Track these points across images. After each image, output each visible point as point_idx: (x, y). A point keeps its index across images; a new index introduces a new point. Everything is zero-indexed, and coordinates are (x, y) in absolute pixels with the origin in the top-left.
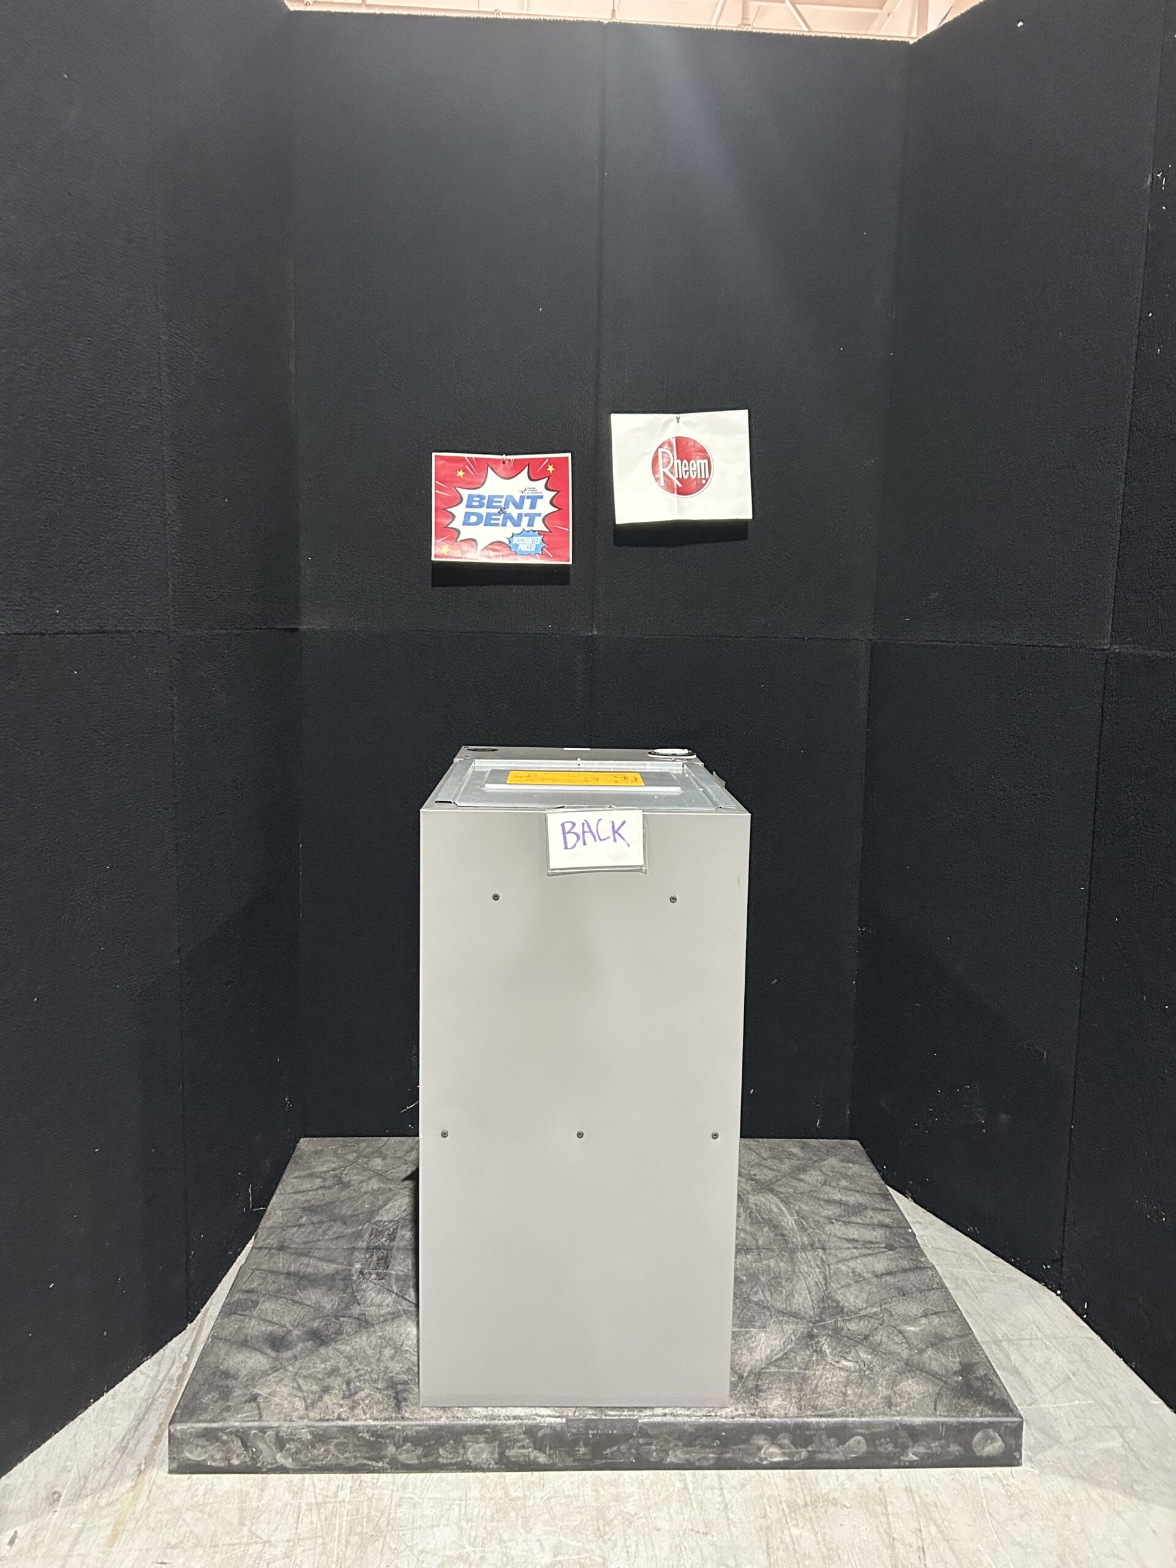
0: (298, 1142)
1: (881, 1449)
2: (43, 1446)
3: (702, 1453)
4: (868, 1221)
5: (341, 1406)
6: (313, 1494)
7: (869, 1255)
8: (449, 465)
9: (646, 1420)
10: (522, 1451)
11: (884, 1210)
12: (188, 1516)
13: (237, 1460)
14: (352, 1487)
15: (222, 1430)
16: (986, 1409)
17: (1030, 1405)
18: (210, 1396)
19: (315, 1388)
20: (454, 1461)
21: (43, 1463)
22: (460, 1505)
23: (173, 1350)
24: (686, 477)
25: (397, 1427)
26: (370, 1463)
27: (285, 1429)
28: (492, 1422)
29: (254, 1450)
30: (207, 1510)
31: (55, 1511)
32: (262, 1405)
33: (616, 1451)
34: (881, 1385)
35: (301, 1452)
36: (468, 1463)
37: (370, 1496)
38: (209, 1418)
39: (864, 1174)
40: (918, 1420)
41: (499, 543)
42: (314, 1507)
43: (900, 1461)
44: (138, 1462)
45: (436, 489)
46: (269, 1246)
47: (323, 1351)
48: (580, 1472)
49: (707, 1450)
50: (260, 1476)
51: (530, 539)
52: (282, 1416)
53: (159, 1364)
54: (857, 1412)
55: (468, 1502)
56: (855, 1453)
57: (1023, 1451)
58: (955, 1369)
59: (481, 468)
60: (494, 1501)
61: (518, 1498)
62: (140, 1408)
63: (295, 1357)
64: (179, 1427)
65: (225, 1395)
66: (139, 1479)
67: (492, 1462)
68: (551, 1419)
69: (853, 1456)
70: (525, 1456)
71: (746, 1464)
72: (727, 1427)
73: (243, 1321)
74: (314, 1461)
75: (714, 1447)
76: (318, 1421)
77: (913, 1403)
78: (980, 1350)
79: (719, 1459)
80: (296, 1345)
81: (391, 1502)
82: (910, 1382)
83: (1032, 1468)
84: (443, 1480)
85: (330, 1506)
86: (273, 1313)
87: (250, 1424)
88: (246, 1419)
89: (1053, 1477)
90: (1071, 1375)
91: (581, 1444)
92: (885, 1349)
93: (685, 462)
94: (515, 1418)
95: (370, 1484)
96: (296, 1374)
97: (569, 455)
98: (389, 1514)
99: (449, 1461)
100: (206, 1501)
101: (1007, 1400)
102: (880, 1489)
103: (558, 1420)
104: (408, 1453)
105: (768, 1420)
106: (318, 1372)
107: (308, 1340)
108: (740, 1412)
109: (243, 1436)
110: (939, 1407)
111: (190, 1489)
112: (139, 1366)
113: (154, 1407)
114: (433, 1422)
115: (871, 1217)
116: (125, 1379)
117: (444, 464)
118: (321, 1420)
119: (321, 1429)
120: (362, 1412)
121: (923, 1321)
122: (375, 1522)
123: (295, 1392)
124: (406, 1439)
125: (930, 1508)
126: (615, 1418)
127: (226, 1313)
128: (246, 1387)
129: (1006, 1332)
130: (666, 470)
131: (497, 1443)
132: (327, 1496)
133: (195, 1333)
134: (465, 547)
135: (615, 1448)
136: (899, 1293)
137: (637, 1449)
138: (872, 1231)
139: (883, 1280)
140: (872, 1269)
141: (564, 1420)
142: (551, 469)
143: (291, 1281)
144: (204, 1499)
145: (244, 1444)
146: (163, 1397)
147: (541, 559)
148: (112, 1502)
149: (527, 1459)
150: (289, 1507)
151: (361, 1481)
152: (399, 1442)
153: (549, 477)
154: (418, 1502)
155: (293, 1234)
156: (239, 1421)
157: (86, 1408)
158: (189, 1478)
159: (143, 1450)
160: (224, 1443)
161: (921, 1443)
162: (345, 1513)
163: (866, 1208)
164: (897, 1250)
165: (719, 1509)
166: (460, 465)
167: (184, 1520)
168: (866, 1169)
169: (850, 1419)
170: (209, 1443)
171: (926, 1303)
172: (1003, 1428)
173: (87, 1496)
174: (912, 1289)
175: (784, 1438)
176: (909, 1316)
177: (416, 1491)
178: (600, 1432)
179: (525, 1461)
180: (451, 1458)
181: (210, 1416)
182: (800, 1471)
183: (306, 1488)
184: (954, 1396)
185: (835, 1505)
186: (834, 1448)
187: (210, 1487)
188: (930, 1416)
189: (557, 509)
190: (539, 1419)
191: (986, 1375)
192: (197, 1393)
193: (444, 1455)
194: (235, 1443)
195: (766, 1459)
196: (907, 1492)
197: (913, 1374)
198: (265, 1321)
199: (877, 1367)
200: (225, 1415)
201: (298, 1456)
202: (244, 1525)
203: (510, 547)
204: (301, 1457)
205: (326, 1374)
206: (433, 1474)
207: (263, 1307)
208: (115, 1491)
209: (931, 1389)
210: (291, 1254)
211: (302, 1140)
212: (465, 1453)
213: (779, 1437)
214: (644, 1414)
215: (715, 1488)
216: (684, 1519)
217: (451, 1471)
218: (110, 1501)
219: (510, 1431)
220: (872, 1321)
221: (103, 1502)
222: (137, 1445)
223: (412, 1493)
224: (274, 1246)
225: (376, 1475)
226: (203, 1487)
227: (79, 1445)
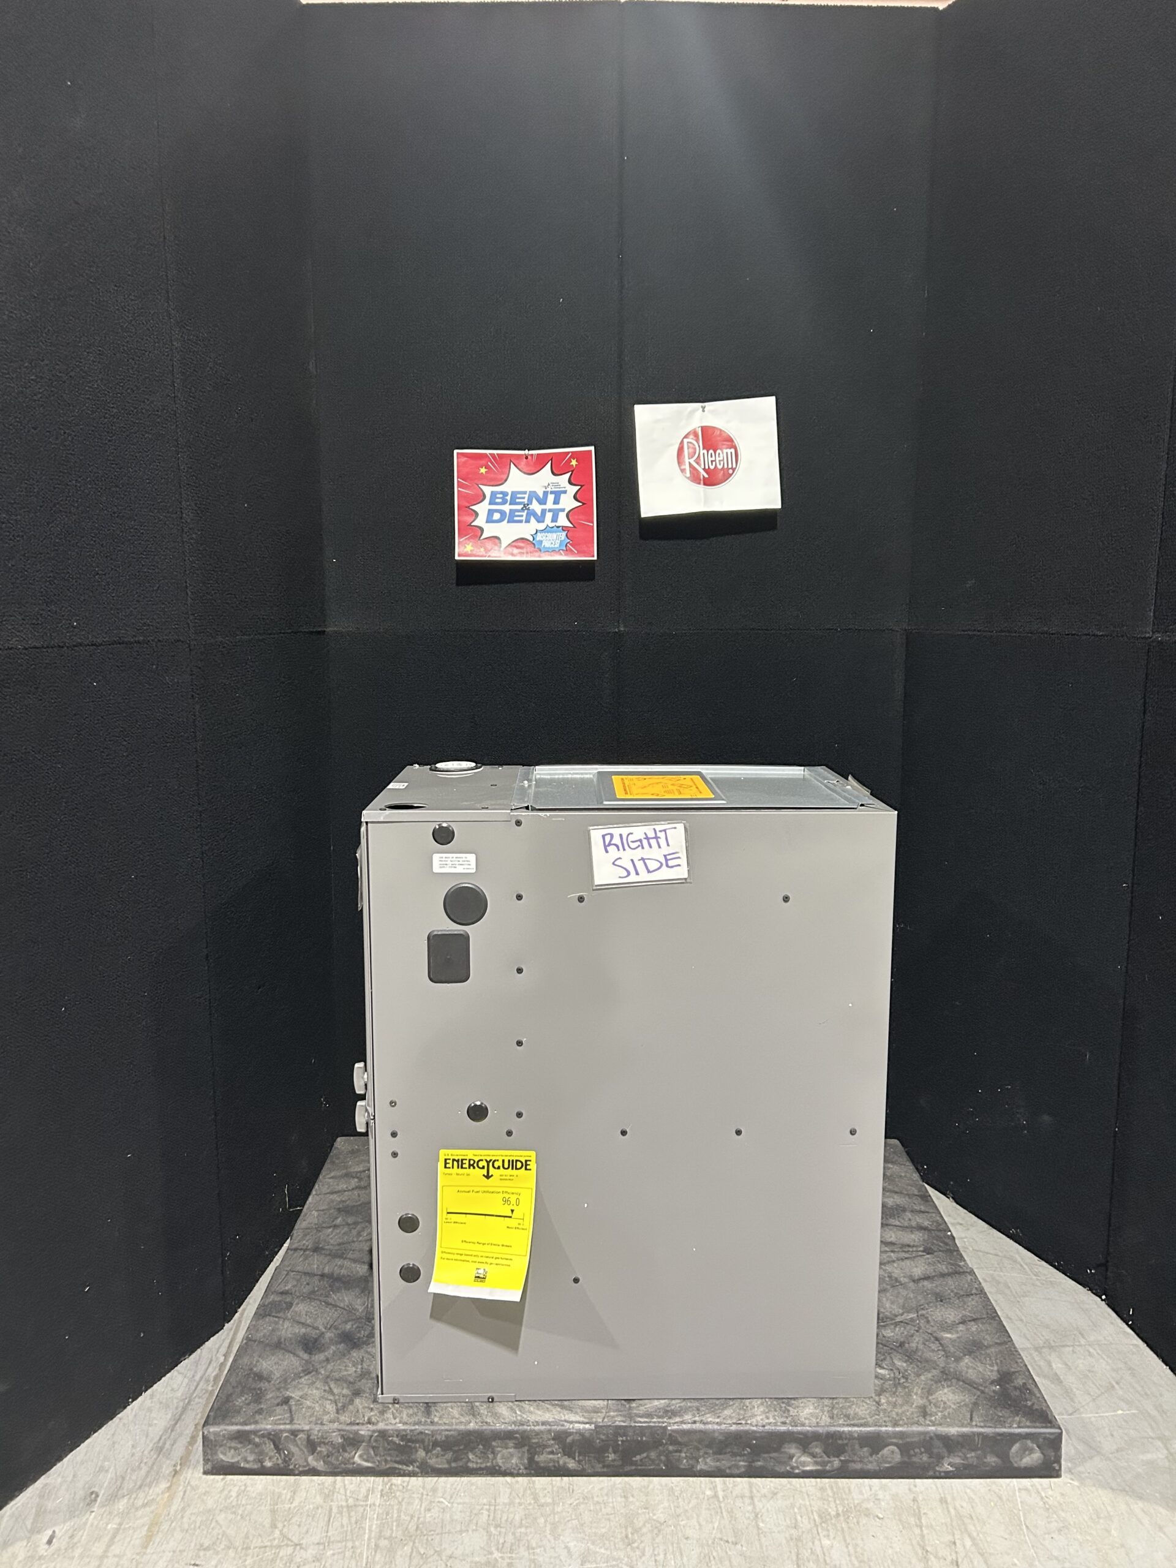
0: (335, 1141)
1: (914, 1459)
2: (82, 1445)
3: (732, 1461)
4: (906, 1224)
5: (372, 1409)
6: (344, 1497)
7: (906, 1258)
8: (471, 461)
9: (675, 1427)
10: (551, 1456)
11: (923, 1212)
12: (221, 1518)
13: (270, 1462)
14: (382, 1490)
15: (255, 1432)
16: (1024, 1419)
17: (1071, 1414)
18: (243, 1398)
19: (345, 1391)
20: (483, 1466)
21: (82, 1463)
22: (489, 1510)
23: (210, 1350)
24: (712, 467)
25: (427, 1432)
26: (400, 1467)
27: (316, 1433)
28: (521, 1427)
29: (286, 1452)
30: (240, 1512)
31: (93, 1512)
32: (294, 1408)
33: (645, 1458)
34: (916, 1394)
35: (332, 1454)
36: (497, 1468)
37: (400, 1499)
38: (242, 1420)
39: (903, 1174)
40: (953, 1430)
41: (523, 539)
42: (345, 1509)
43: (935, 1471)
44: (173, 1463)
45: (458, 486)
46: (305, 1247)
47: (355, 1355)
48: (609, 1478)
49: (738, 1458)
50: (292, 1478)
51: (554, 535)
52: (314, 1419)
53: (197, 1363)
54: (891, 1421)
55: (497, 1507)
56: (889, 1462)
57: (1063, 1462)
58: (993, 1378)
59: (504, 464)
60: (523, 1506)
61: (548, 1504)
62: (177, 1408)
63: (327, 1360)
64: (212, 1429)
65: (258, 1397)
66: (174, 1480)
67: (522, 1467)
68: (579, 1425)
69: (887, 1465)
70: (554, 1461)
71: (779, 1473)
72: (758, 1435)
73: (276, 1323)
74: (345, 1464)
75: (745, 1455)
76: (348, 1424)
77: (949, 1414)
78: (1019, 1358)
79: (750, 1466)
80: (328, 1348)
81: (421, 1506)
82: (946, 1390)
83: (1072, 1479)
84: (472, 1484)
85: (361, 1509)
86: (306, 1315)
87: (282, 1427)
88: (278, 1422)
89: (1094, 1489)
90: (1114, 1384)
91: (611, 1450)
92: (921, 1357)
93: (711, 451)
94: (543, 1423)
95: (401, 1487)
96: (328, 1377)
97: (592, 448)
98: (419, 1518)
99: (479, 1466)
100: (239, 1502)
101: (1046, 1411)
102: (914, 1500)
103: (587, 1426)
104: (437, 1457)
105: (799, 1428)
106: (349, 1375)
107: (340, 1343)
108: (771, 1420)
109: (275, 1438)
110: (976, 1418)
111: (223, 1489)
112: (176, 1366)
113: (190, 1407)
114: (462, 1427)
115: (910, 1220)
116: (163, 1379)
117: (465, 463)
118: (351, 1424)
119: (351, 1433)
120: (391, 1416)
121: (961, 1327)
122: (405, 1526)
123: (326, 1395)
124: (436, 1444)
125: (965, 1519)
126: (644, 1425)
127: (261, 1315)
128: (279, 1389)
129: (1047, 1338)
130: (692, 461)
131: (526, 1448)
132: (357, 1499)
133: (232, 1333)
134: (489, 545)
135: (645, 1455)
136: (936, 1299)
137: (667, 1456)
138: (909, 1233)
139: (920, 1285)
140: (909, 1274)
141: (593, 1426)
142: (574, 463)
143: (325, 1283)
144: (237, 1501)
145: (276, 1447)
146: (199, 1398)
147: (566, 555)
148: (147, 1504)
149: (557, 1465)
150: (320, 1509)
151: (392, 1485)
152: (429, 1445)
153: (572, 471)
154: (447, 1506)
155: (328, 1235)
156: (271, 1424)
157: (125, 1407)
158: (223, 1479)
159: (179, 1451)
160: (257, 1445)
161: (956, 1454)
162: (375, 1516)
163: (904, 1210)
164: (936, 1254)
165: (749, 1518)
166: (483, 462)
167: (217, 1521)
168: (905, 1170)
169: (884, 1429)
170: (242, 1445)
171: (965, 1309)
172: (1041, 1440)
173: (124, 1496)
174: (950, 1294)
175: (816, 1447)
176: (946, 1322)
177: (445, 1496)
178: (629, 1438)
179: (554, 1466)
180: (481, 1463)
181: (243, 1418)
182: (832, 1480)
183: (337, 1490)
184: (991, 1407)
185: (867, 1515)
186: (868, 1458)
187: (243, 1488)
188: (966, 1427)
189: (581, 504)
190: (567, 1426)
191: (1025, 1384)
192: (231, 1394)
193: (473, 1459)
194: (268, 1445)
195: (798, 1468)
196: (942, 1503)
197: (949, 1383)
198: (299, 1323)
199: (913, 1375)
200: (258, 1417)
201: (329, 1459)
202: (276, 1527)
203: (534, 544)
204: (332, 1459)
205: (357, 1377)
206: (463, 1479)
207: (296, 1309)
208: (151, 1491)
209: (968, 1399)
210: (326, 1255)
211: (339, 1139)
212: (495, 1458)
213: (810, 1446)
214: (673, 1421)
215: (745, 1496)
216: (714, 1528)
217: (481, 1475)
218: (146, 1501)
219: (539, 1437)
220: (908, 1327)
221: (139, 1503)
222: (173, 1445)
223: (442, 1497)
224: (309, 1247)
225: (406, 1479)
226: (236, 1489)
227: (116, 1446)
